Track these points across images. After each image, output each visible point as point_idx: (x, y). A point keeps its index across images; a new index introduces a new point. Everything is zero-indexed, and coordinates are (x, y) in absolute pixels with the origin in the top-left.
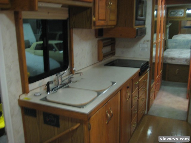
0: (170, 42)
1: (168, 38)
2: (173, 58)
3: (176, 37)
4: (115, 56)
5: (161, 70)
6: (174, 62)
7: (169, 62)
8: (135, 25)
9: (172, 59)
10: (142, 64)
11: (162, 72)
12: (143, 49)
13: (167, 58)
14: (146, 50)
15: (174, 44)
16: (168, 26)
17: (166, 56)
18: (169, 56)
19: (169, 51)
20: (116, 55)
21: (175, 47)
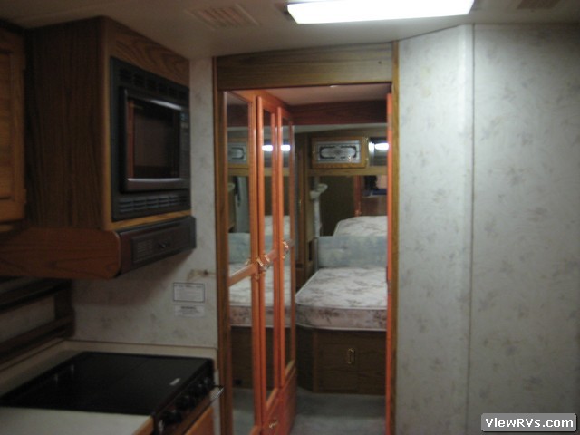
0: (327, 248)
1: (317, 235)
2: (334, 309)
3: (348, 225)
4: (75, 338)
5: (287, 363)
6: (335, 325)
7: (321, 323)
8: (114, 220)
9: (329, 312)
10: (176, 381)
11: (295, 365)
12: (189, 308)
13: (312, 310)
14: (201, 309)
15: (340, 253)
16: (315, 194)
17: (310, 303)
18: (319, 304)
19: (322, 281)
20: (79, 334)
21: (343, 264)
